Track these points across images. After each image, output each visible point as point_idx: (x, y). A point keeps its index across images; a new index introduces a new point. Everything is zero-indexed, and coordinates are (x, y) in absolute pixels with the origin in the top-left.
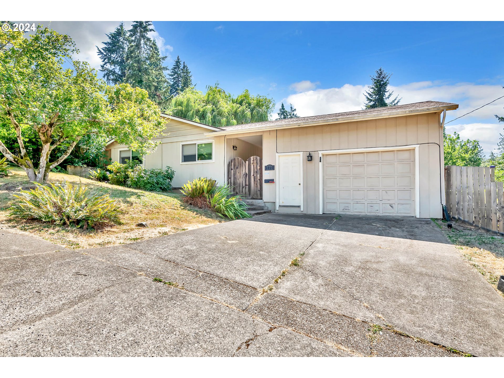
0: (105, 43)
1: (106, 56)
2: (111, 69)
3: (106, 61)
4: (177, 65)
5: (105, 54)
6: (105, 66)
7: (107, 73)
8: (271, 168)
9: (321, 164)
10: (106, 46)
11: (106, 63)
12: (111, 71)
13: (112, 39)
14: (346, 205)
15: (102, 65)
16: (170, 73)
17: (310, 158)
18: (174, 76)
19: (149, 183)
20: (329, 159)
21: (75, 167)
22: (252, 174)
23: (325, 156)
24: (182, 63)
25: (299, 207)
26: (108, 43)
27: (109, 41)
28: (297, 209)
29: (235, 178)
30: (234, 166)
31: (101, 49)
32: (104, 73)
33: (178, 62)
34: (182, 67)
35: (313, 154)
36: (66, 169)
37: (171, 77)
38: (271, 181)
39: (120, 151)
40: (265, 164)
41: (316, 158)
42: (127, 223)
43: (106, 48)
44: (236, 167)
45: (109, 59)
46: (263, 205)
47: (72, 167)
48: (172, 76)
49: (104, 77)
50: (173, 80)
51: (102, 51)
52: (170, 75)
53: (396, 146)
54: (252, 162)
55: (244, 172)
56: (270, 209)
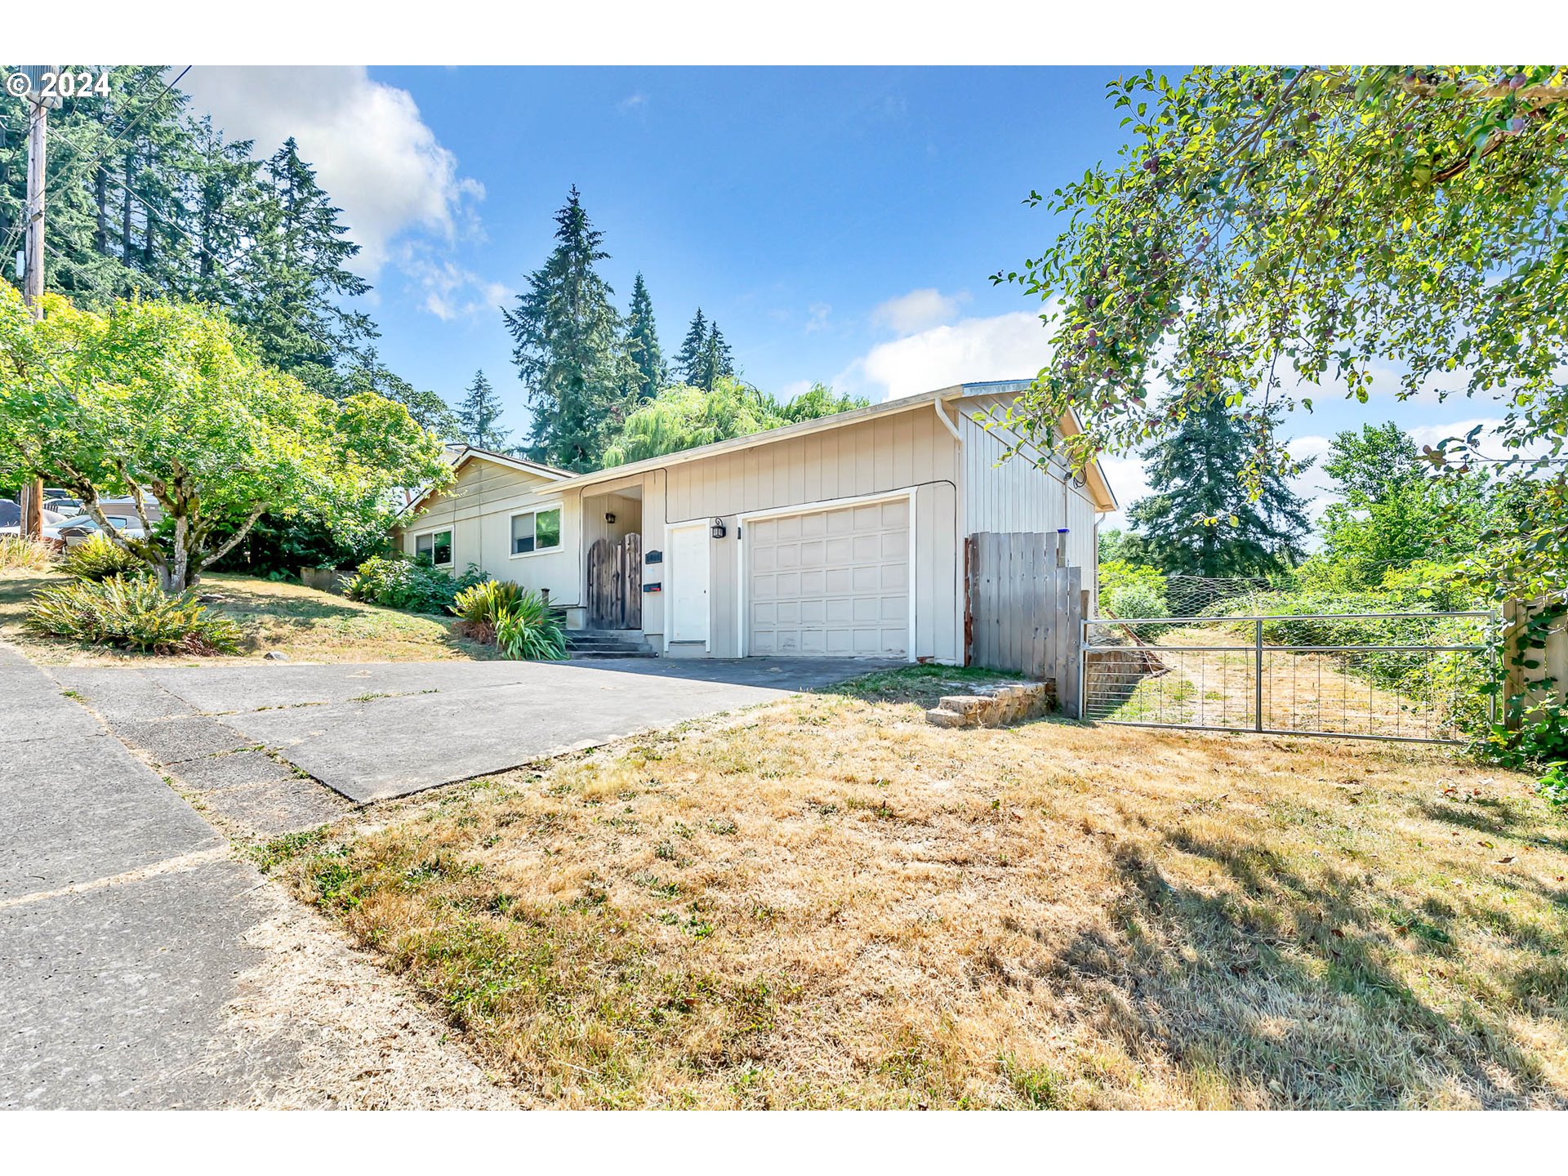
0: (523, 298)
1: (523, 327)
2: (535, 357)
3: (525, 337)
4: (697, 333)
5: (520, 322)
6: (522, 351)
7: (527, 368)
8: (655, 557)
9: (740, 541)
10: (526, 305)
11: (524, 344)
12: (537, 361)
13: (538, 286)
14: (788, 635)
15: (516, 349)
16: (681, 355)
17: (721, 531)
18: (690, 361)
19: (415, 596)
20: (762, 531)
21: (317, 571)
22: (627, 575)
23: (752, 526)
24: (708, 326)
25: (703, 642)
26: (529, 296)
27: (533, 291)
28: (700, 647)
29: (599, 584)
30: (599, 557)
31: (510, 313)
32: (520, 367)
33: (698, 325)
34: (707, 335)
35: (726, 522)
36: (298, 574)
37: (681, 364)
38: (657, 587)
39: (418, 538)
40: (646, 550)
41: (732, 532)
42: (278, 656)
43: (523, 308)
44: (601, 561)
45: (531, 334)
46: (642, 641)
47: (312, 571)
48: (684, 359)
49: (521, 377)
50: (687, 371)
51: (515, 317)
52: (680, 359)
53: (874, 493)
54: (627, 547)
55: (614, 569)
56: (654, 650)
